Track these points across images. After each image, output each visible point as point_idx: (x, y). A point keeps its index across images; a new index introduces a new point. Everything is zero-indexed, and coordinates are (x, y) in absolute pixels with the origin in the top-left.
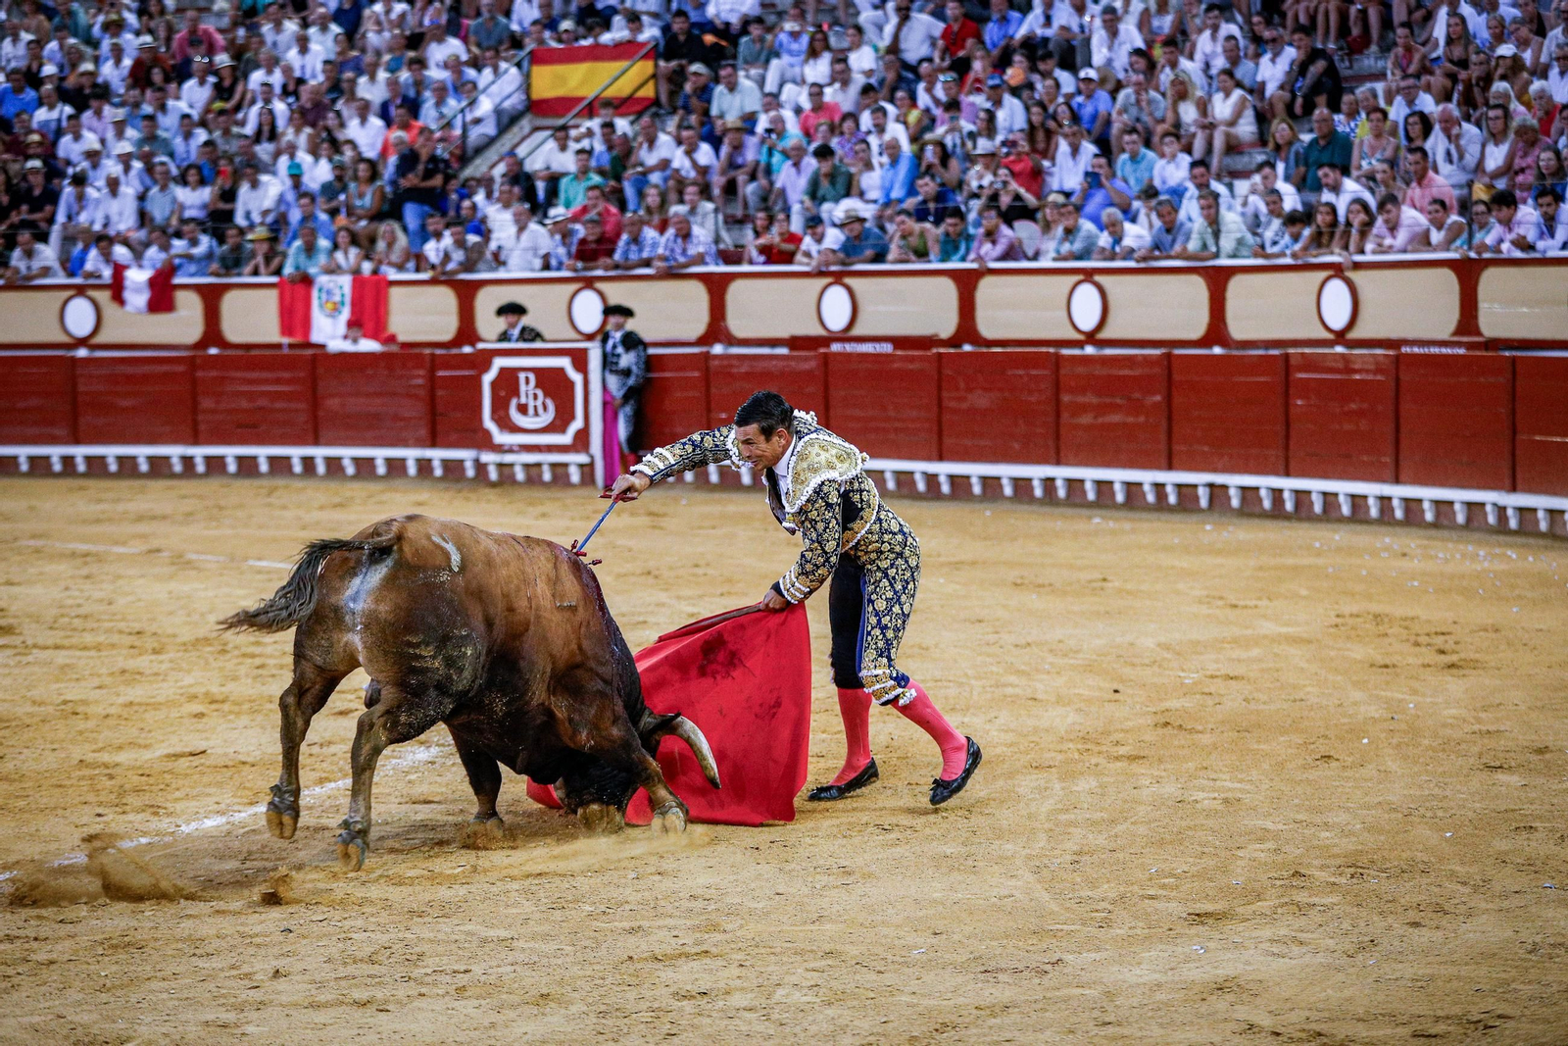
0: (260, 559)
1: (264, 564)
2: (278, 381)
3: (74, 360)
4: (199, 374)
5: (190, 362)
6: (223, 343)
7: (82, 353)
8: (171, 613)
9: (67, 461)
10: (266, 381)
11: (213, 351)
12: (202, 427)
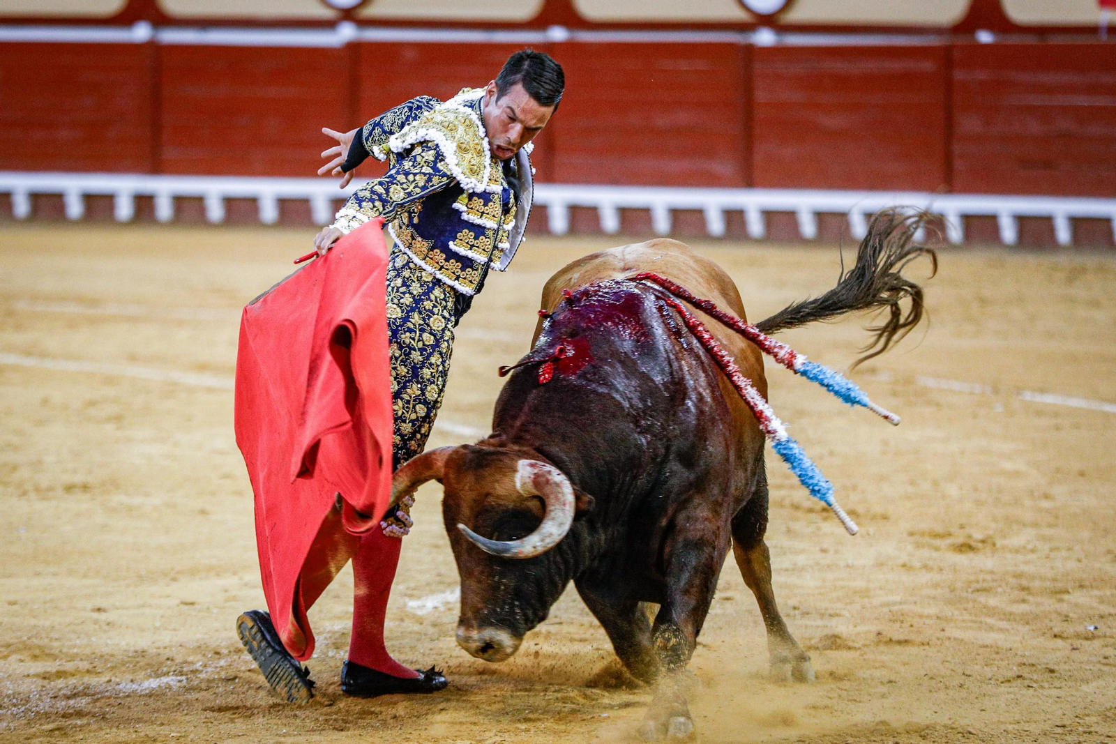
0: (1042, 391)
1: (1049, 399)
2: (1093, 90)
3: (751, 50)
4: (959, 75)
5: (945, 57)
6: (1002, 24)
7: (765, 38)
8: (882, 479)
9: (734, 218)
10: (1071, 89)
11: (985, 37)
12: (959, 165)
